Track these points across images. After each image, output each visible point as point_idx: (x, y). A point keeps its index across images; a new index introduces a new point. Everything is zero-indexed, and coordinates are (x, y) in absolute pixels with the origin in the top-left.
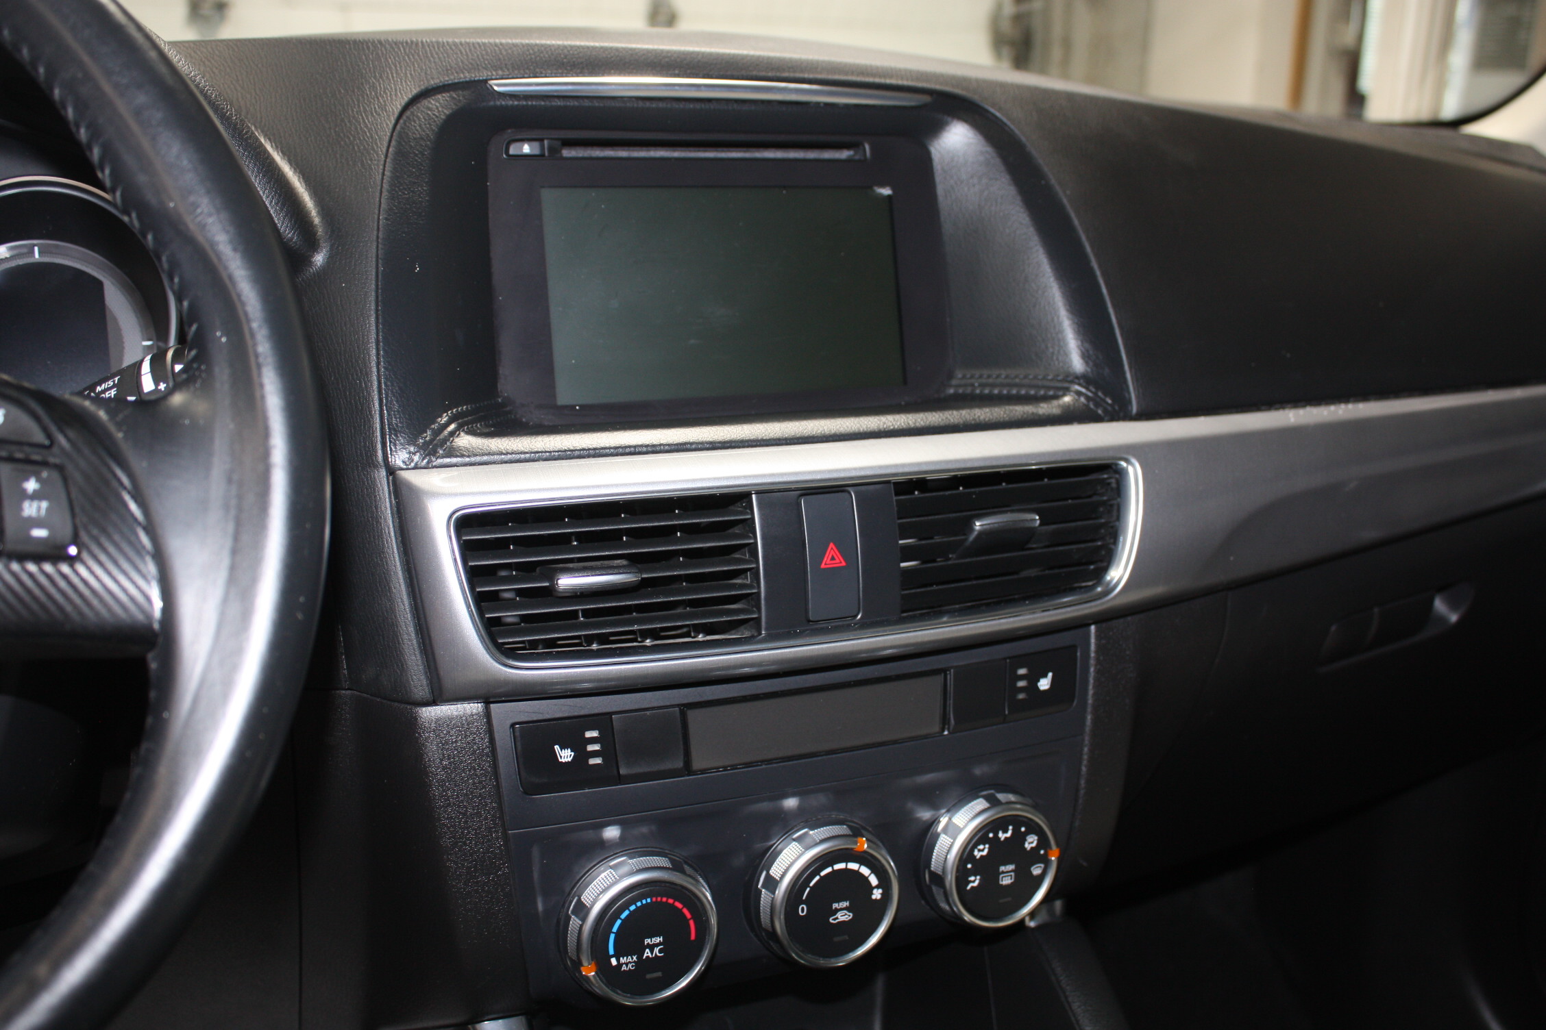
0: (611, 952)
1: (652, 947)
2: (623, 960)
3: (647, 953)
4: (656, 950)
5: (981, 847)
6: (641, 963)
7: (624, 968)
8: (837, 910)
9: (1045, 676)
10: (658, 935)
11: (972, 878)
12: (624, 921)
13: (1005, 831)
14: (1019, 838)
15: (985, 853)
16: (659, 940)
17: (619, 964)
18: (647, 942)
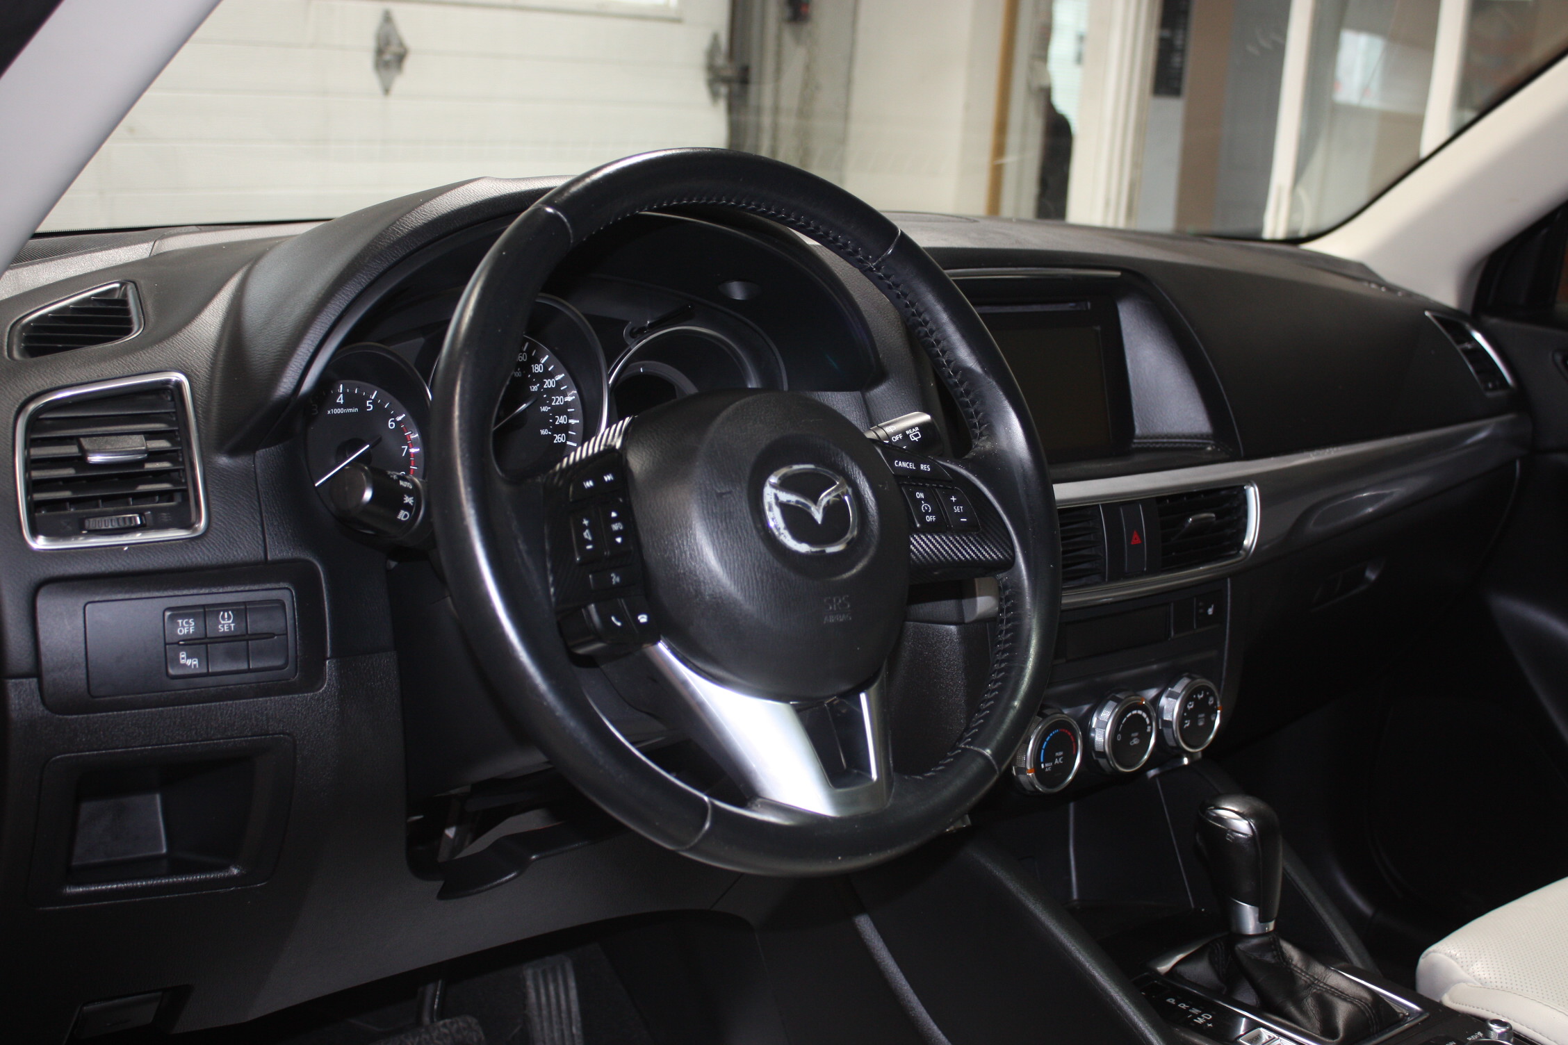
0: (1042, 760)
1: (1058, 757)
2: (1047, 765)
3: (1056, 762)
4: (1060, 759)
5: (1190, 703)
6: (1054, 767)
7: (1047, 770)
8: (1133, 738)
9: (1210, 607)
10: (1061, 751)
11: (1186, 722)
12: (1048, 742)
13: (1201, 694)
14: (1206, 698)
15: (1192, 706)
16: (1061, 753)
17: (1045, 768)
18: (1057, 754)
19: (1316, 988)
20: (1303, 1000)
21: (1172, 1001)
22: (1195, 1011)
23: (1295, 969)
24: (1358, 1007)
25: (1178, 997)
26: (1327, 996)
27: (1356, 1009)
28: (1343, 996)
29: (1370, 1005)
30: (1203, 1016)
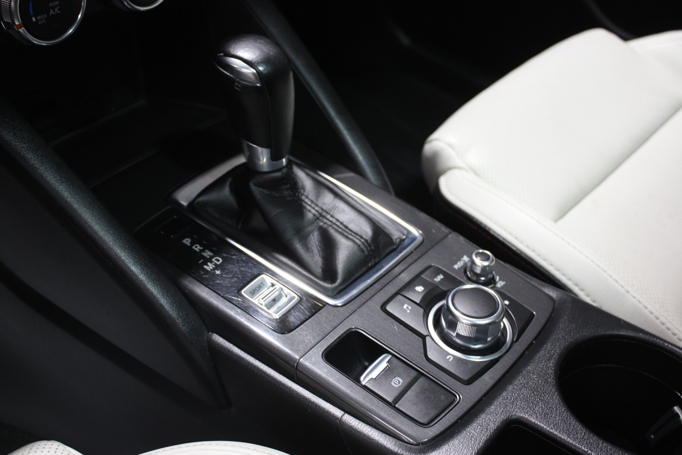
0: (32, 13)
1: (53, 8)
2: (39, 18)
3: (52, 12)
4: (56, 9)
6: (49, 18)
7: (40, 23)
16: (57, 3)
17: (37, 20)
18: (51, 4)
19: (322, 221)
20: (309, 235)
21: (187, 241)
22: (207, 254)
23: (307, 200)
24: (359, 246)
25: (195, 236)
26: (332, 231)
27: (356, 247)
28: (346, 231)
29: (369, 241)
30: (213, 260)
